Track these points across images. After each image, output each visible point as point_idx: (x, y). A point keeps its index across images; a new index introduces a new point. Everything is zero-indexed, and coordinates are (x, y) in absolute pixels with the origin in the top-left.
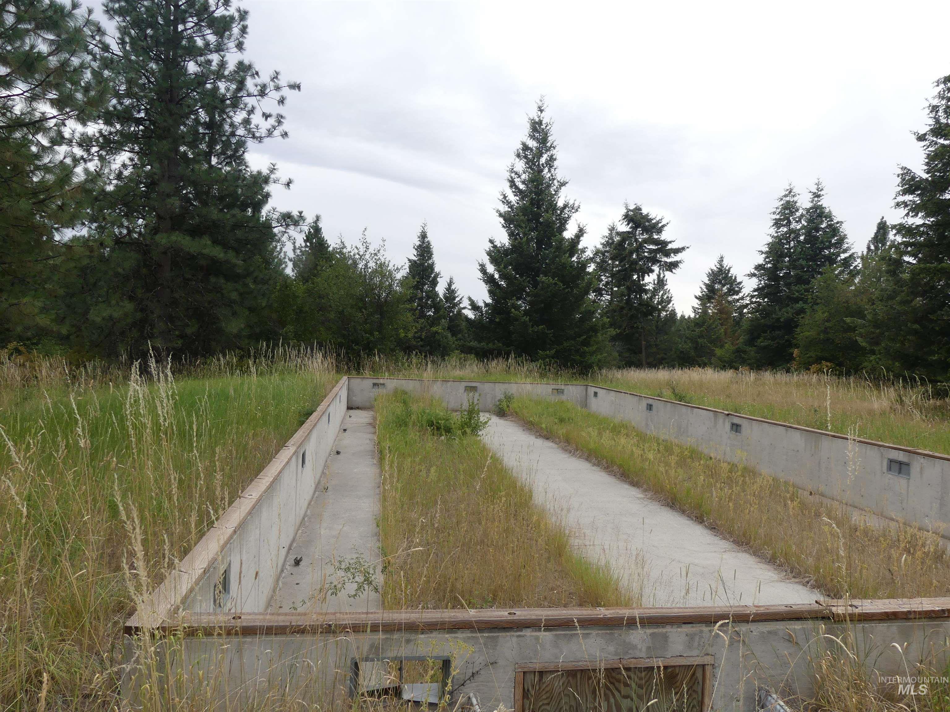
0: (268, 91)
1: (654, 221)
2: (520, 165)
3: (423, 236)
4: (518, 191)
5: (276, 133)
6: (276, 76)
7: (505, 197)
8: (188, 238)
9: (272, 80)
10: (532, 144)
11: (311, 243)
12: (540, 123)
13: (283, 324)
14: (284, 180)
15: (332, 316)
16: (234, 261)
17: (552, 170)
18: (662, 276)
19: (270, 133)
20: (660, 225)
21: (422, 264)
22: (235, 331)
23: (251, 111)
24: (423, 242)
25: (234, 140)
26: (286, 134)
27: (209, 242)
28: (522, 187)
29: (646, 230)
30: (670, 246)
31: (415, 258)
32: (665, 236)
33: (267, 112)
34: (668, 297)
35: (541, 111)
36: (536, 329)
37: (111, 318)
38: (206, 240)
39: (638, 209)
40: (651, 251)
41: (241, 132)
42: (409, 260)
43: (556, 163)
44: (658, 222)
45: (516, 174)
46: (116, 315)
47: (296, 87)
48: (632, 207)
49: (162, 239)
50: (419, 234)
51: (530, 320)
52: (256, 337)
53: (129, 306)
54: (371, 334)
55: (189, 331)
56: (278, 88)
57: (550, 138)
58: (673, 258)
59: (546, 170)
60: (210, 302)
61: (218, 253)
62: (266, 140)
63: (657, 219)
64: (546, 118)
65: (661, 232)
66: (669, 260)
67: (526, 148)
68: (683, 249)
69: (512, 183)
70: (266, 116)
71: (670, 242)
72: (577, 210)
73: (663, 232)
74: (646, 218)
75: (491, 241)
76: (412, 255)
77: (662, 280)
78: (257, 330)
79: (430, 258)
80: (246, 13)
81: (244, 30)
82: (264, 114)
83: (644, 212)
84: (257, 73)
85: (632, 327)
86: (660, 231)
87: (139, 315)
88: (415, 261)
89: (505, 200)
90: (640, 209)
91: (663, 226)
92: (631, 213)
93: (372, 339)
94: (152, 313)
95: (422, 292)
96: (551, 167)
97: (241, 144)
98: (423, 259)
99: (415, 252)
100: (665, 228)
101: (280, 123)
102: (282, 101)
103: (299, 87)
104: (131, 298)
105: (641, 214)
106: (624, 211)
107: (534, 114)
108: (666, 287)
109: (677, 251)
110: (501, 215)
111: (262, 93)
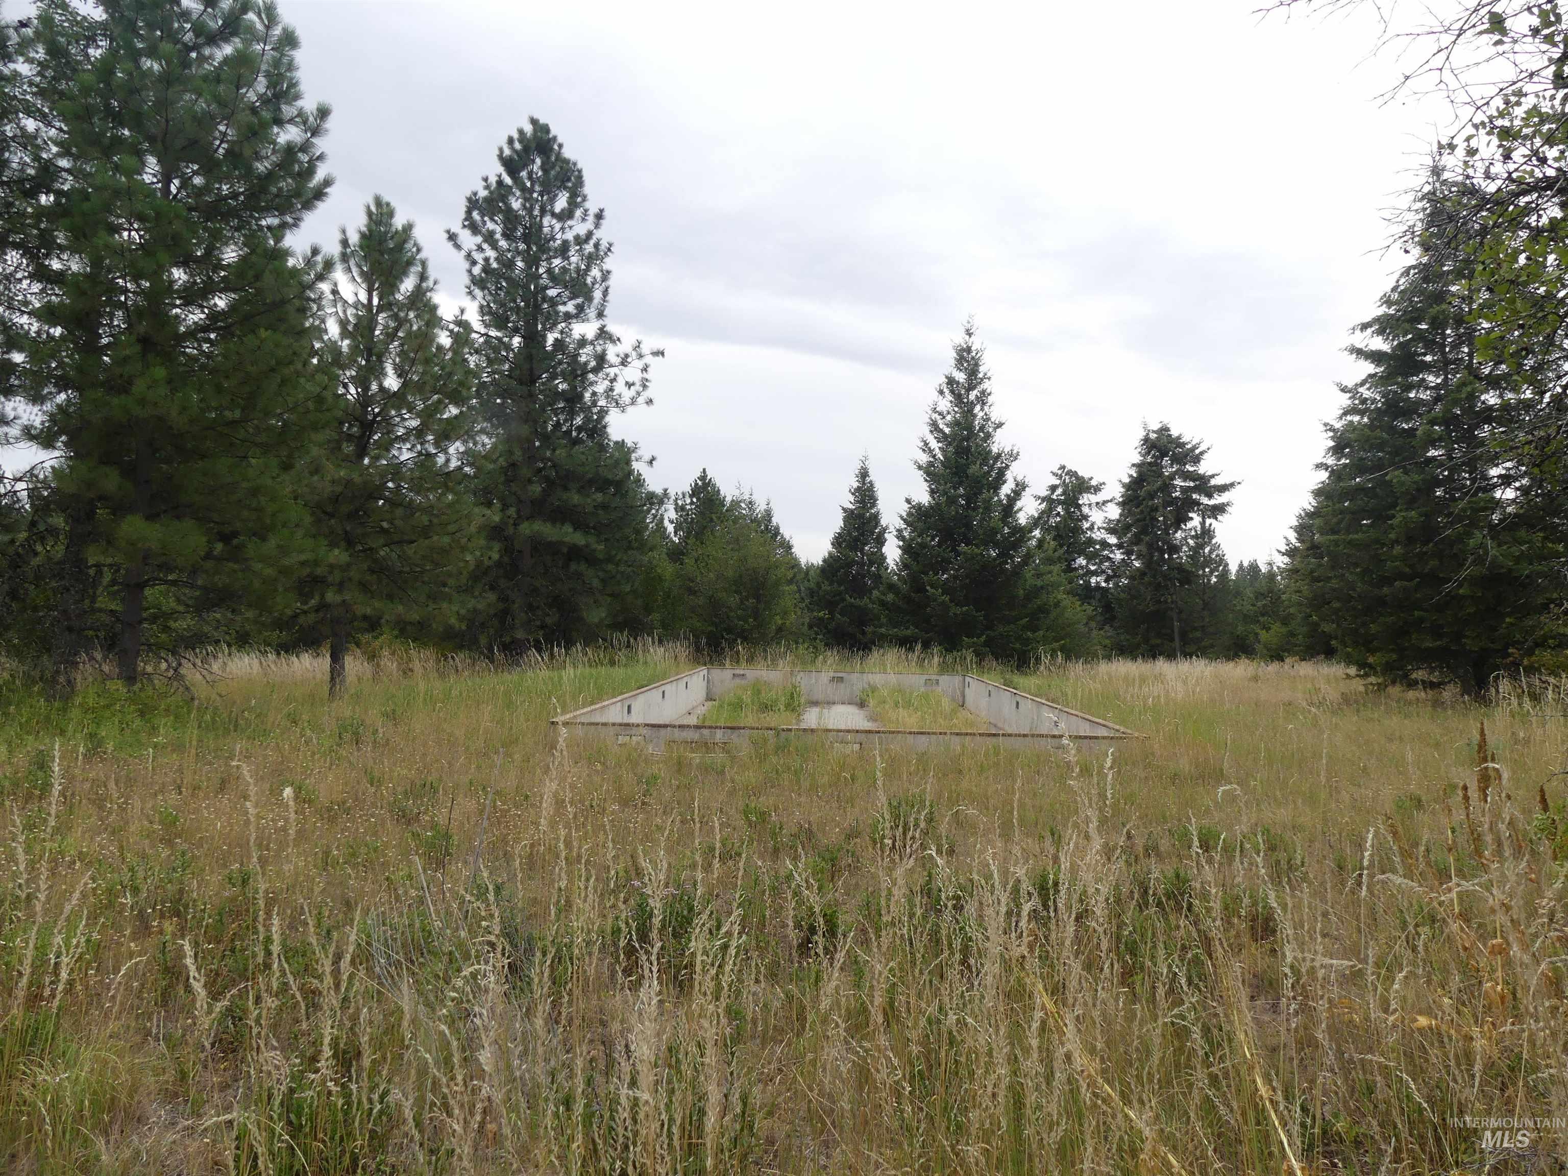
0: (629, 360)
1: (1189, 446)
2: (945, 403)
3: (864, 474)
4: (943, 438)
5: (641, 400)
6: (637, 346)
7: (926, 444)
8: (549, 525)
9: (634, 349)
10: (961, 377)
11: (698, 499)
12: (969, 350)
13: (648, 610)
14: (647, 457)
15: (701, 601)
16: (595, 546)
17: (986, 408)
18: (1207, 525)
19: (633, 402)
20: (1197, 452)
21: (861, 516)
22: (596, 620)
23: (613, 380)
24: (864, 484)
25: (595, 410)
26: (651, 401)
27: (571, 530)
28: (947, 430)
29: (1176, 459)
30: (1213, 482)
31: (851, 507)
32: (1204, 468)
33: (631, 381)
34: (1217, 555)
35: (970, 335)
36: (958, 610)
37: (475, 610)
38: (568, 528)
39: (1164, 430)
40: (1184, 490)
41: (602, 403)
42: (844, 509)
43: (990, 399)
44: (1195, 448)
45: (940, 414)
46: (480, 606)
47: (660, 353)
48: (1156, 427)
49: (526, 528)
50: (857, 472)
51: (951, 601)
52: (618, 626)
53: (492, 597)
54: (746, 621)
55: (549, 621)
56: (641, 356)
57: (981, 369)
58: (1217, 500)
59: (978, 407)
60: (570, 590)
61: (579, 539)
62: (630, 409)
63: (1194, 443)
64: (976, 343)
65: (1199, 461)
66: (1212, 502)
67: (951, 381)
68: (1232, 485)
69: (935, 427)
70: (629, 385)
71: (1213, 476)
72: (1016, 459)
73: (1202, 462)
74: (1178, 442)
75: (908, 501)
76: (848, 501)
77: (1209, 530)
78: (620, 619)
79: (874, 505)
80: (608, 272)
81: (605, 293)
82: (627, 383)
83: (1174, 433)
84: (619, 339)
85: (1159, 602)
86: (1197, 460)
87: (501, 606)
88: (852, 511)
89: (926, 447)
90: (1167, 429)
91: (1202, 453)
92: (1153, 436)
93: (746, 626)
94: (513, 602)
95: (863, 554)
96: (984, 404)
97: (603, 412)
98: (863, 507)
99: (852, 498)
100: (1205, 456)
101: (645, 387)
102: (645, 369)
103: (663, 354)
104: (492, 588)
105: (1170, 436)
106: (1142, 434)
107: (960, 339)
108: (1214, 541)
109: (1223, 488)
110: (920, 467)
111: (624, 362)
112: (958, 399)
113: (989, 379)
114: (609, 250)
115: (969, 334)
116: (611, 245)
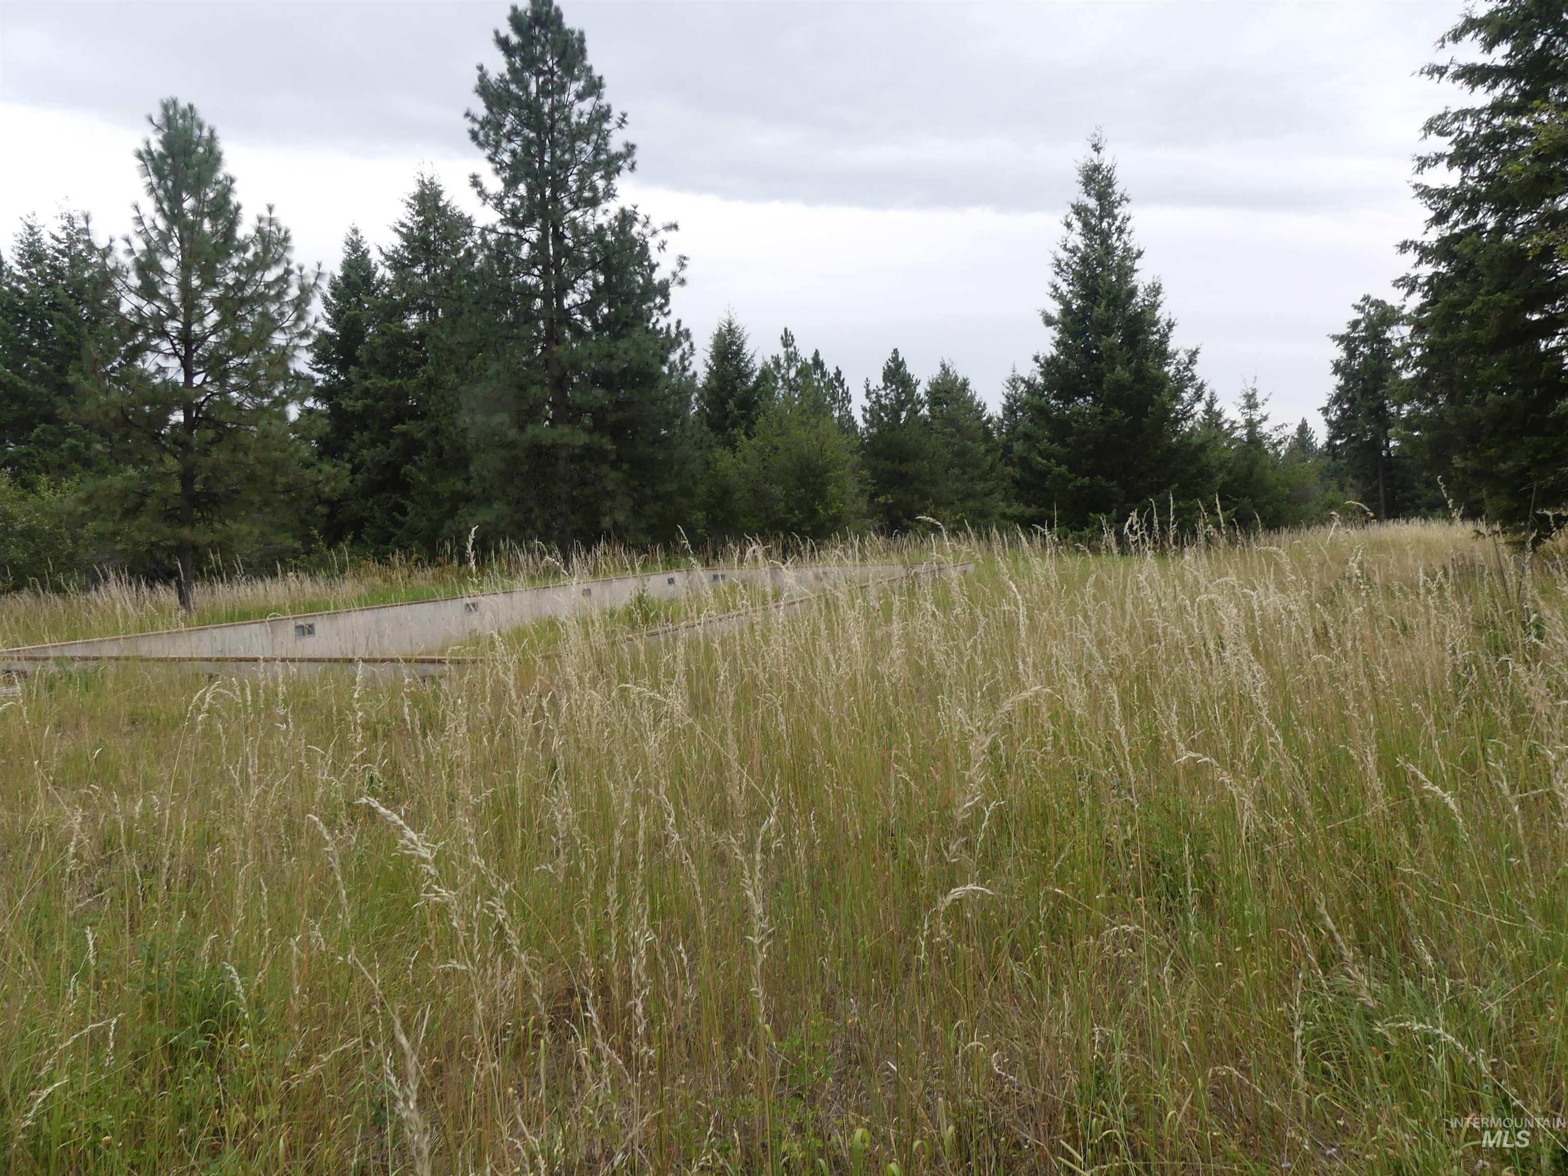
2: (1074, 237)
4: (1074, 278)
7: (1056, 288)
12: (1098, 169)
17: (1125, 236)
28: (1078, 269)
45: (1068, 251)
47: (672, 226)
57: (1116, 189)
59: (1115, 237)
67: (1079, 210)
69: (1064, 268)
96: (1121, 232)
103: (675, 226)
107: (1085, 156)
112: (1089, 229)
113: (1128, 200)
114: (623, 121)
115: (1097, 148)
116: (624, 115)
